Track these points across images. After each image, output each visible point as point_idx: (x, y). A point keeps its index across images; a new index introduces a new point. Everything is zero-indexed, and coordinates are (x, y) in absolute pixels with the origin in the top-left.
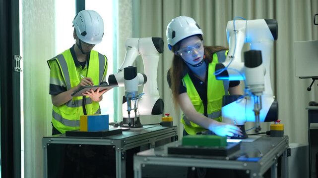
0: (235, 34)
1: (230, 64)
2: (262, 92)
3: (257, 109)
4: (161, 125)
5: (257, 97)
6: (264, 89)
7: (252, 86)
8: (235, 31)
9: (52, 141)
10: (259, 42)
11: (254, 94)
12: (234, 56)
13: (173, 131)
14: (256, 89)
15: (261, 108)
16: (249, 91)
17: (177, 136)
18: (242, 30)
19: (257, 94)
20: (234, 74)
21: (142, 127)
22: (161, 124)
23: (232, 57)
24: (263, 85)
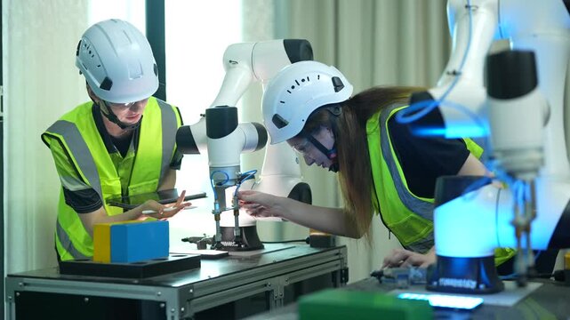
0: (469, 14)
1: (448, 92)
2: (536, 171)
3: (522, 221)
4: (308, 243)
5: (524, 183)
6: (542, 162)
7: (507, 152)
8: (467, 7)
9: (25, 284)
10: (535, 36)
11: (512, 175)
12: (463, 71)
13: (337, 257)
14: (519, 161)
15: (534, 216)
16: (499, 167)
17: (347, 270)
18: (489, 6)
19: (521, 177)
20: (459, 121)
21: (262, 248)
22: (307, 241)
23: (455, 73)
24: (541, 150)
